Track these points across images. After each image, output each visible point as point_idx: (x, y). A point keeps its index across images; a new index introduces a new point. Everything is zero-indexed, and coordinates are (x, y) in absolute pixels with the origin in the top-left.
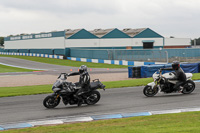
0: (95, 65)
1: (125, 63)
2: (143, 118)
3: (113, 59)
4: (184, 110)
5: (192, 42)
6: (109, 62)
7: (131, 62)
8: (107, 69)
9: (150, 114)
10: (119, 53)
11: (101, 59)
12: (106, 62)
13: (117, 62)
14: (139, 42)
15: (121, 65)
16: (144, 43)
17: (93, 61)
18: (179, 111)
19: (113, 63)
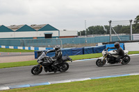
0: (11, 50)
1: (32, 48)
2: (45, 86)
3: (24, 46)
4: (73, 80)
5: (79, 33)
6: (21, 48)
7: (36, 47)
8: (20, 53)
9: (50, 83)
10: (28, 42)
11: (16, 46)
12: (19, 48)
13: (27, 48)
14: (42, 34)
15: (30, 50)
16: (46, 35)
17: (10, 47)
18: (69, 81)
19: (24, 49)
